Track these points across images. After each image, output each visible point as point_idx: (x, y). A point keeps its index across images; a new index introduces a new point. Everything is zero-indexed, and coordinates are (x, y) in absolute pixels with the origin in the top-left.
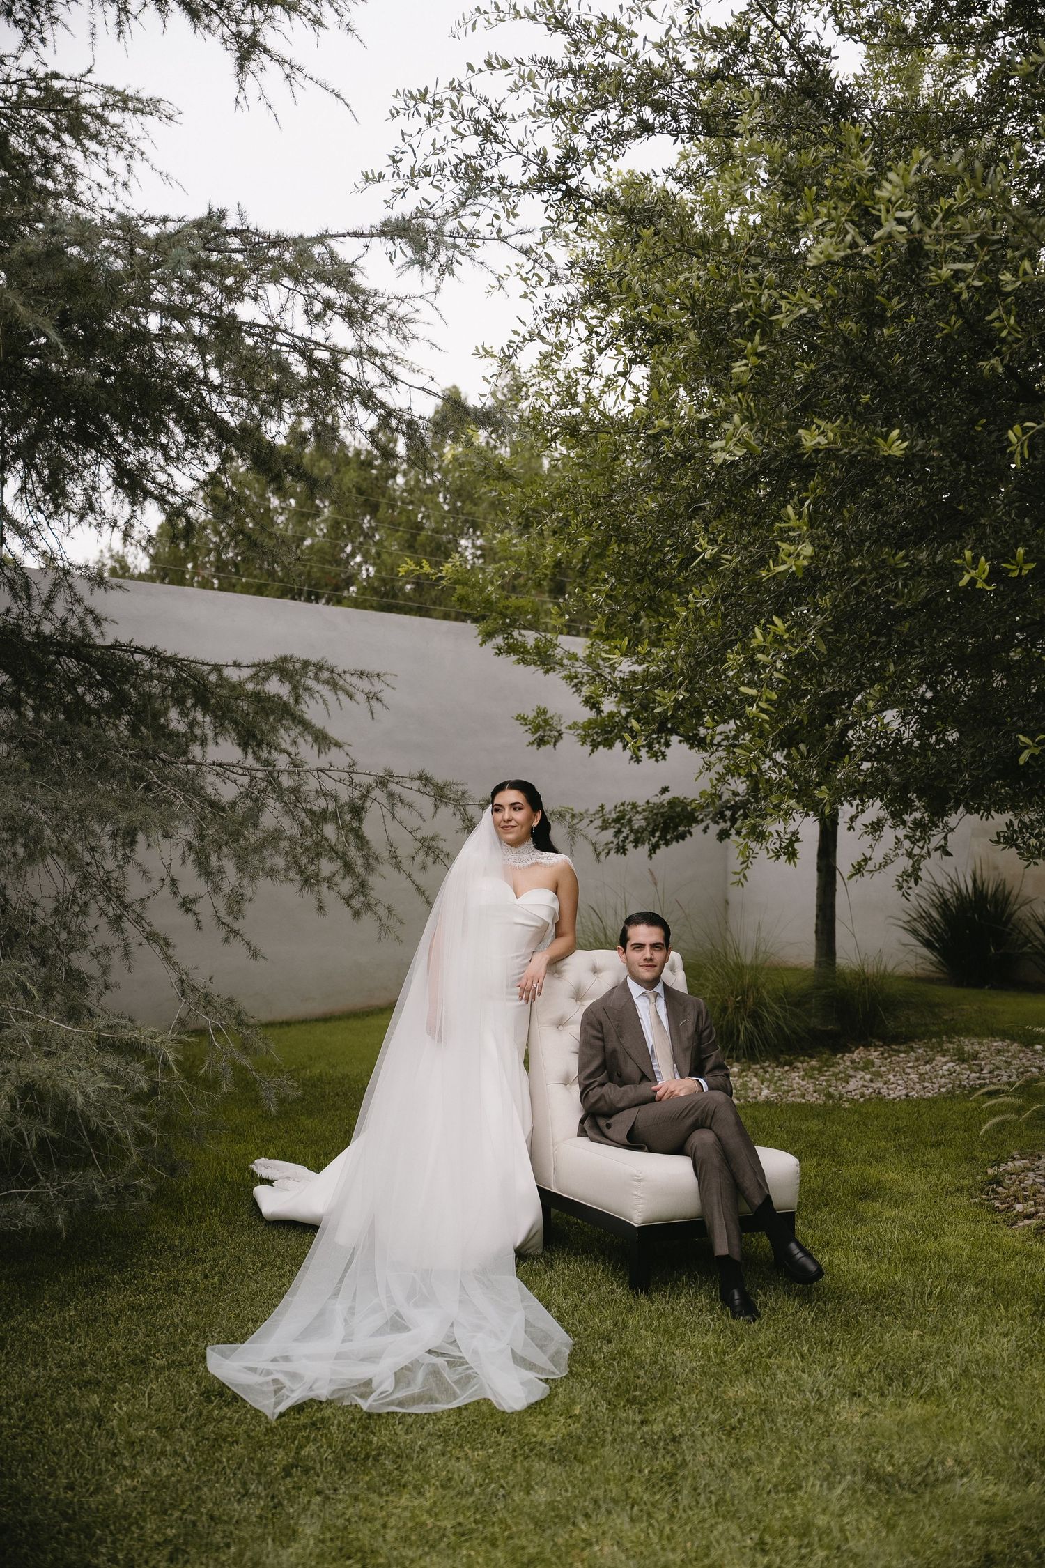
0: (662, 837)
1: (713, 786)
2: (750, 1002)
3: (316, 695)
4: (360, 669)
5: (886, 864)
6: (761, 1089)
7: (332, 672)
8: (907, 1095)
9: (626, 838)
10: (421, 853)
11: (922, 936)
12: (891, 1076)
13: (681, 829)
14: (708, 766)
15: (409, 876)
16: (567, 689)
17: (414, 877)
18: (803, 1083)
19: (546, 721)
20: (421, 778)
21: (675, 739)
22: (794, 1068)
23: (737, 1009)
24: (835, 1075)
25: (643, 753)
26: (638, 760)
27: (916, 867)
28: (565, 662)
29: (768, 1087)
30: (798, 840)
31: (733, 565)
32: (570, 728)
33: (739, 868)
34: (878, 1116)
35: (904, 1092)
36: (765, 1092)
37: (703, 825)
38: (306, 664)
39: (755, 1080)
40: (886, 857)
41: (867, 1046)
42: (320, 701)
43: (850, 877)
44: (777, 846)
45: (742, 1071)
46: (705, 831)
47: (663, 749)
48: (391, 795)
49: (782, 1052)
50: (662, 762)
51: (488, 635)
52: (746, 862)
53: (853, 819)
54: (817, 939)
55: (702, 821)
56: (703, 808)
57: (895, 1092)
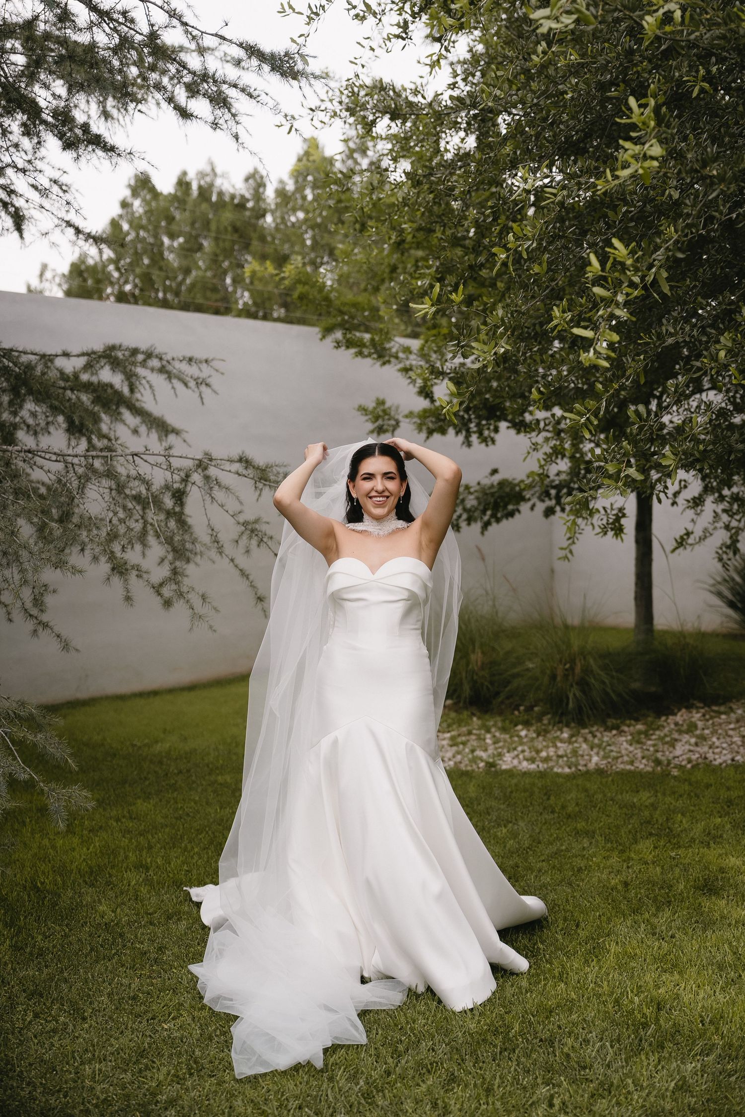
0: (494, 515)
1: (541, 466)
2: (578, 670)
3: (144, 382)
4: (188, 355)
5: (705, 537)
6: (590, 756)
7: (161, 359)
8: (733, 760)
9: (460, 517)
10: (245, 537)
11: (727, 598)
12: (714, 739)
13: (510, 507)
14: (535, 447)
15: (232, 560)
16: (403, 381)
17: (237, 561)
18: (631, 749)
19: (384, 411)
20: (240, 460)
21: (503, 425)
22: (621, 733)
23: (566, 676)
24: (661, 739)
25: (474, 438)
26: (469, 445)
27: (734, 541)
28: (401, 355)
29: (598, 754)
30: (624, 515)
31: (559, 198)
32: (406, 416)
33: (565, 544)
34: (708, 786)
35: (729, 756)
36: (595, 759)
37: (529, 504)
38: (135, 352)
39: (584, 746)
40: (705, 530)
41: (689, 707)
42: (147, 386)
43: (673, 551)
44: (604, 522)
45: (572, 736)
46: (532, 508)
47: (492, 435)
48: (207, 478)
49: (609, 716)
50: (491, 447)
51: (328, 331)
52: (572, 539)
53: (676, 494)
54: (637, 606)
55: (529, 499)
56: (530, 486)
57: (721, 758)
